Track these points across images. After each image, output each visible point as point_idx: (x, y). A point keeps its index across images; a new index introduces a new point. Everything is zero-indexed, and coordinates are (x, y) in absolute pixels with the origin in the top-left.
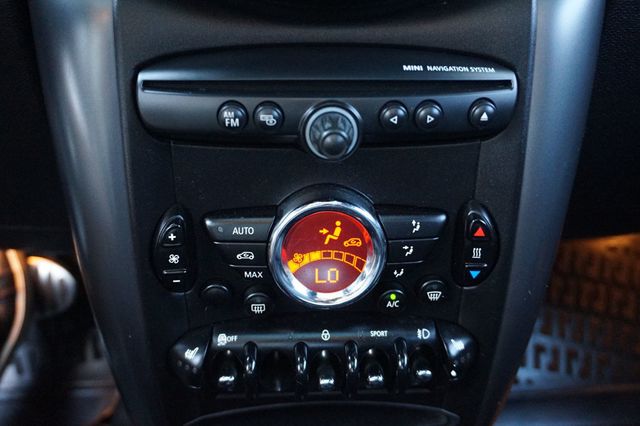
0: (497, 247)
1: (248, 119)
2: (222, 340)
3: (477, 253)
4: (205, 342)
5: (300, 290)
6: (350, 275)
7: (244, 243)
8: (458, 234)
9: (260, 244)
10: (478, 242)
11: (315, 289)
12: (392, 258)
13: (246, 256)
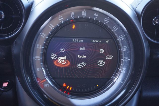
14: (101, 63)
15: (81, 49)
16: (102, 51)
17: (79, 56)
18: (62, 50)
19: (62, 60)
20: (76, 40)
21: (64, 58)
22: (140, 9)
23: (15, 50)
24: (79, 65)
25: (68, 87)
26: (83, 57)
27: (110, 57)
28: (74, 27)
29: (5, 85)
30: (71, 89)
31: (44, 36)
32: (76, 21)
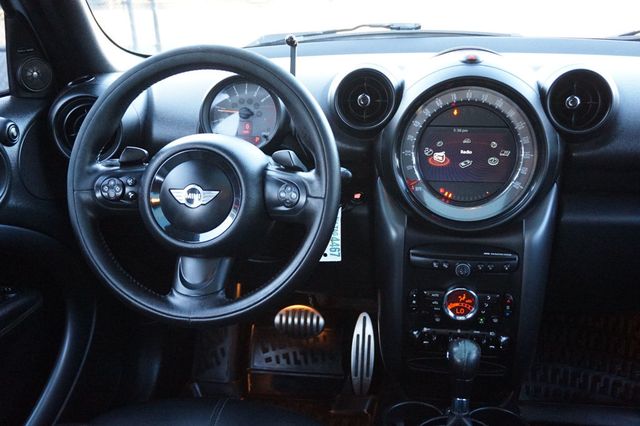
0: (515, 306)
1: (440, 266)
2: (425, 329)
3: (508, 307)
4: (420, 330)
5: (451, 314)
6: (467, 312)
7: (435, 299)
8: (502, 302)
9: (440, 299)
10: (508, 304)
11: (456, 315)
12: (481, 307)
13: (436, 303)
14: (493, 162)
15: (465, 142)
16: (494, 145)
17: (462, 152)
18: (440, 144)
19: (439, 157)
20: (459, 130)
21: (443, 154)
22: (547, 85)
23: (380, 145)
24: (463, 164)
25: (446, 194)
26: (468, 152)
27: (507, 153)
28: (455, 112)
29: (357, 196)
30: (450, 196)
31: (417, 124)
32: (458, 105)
